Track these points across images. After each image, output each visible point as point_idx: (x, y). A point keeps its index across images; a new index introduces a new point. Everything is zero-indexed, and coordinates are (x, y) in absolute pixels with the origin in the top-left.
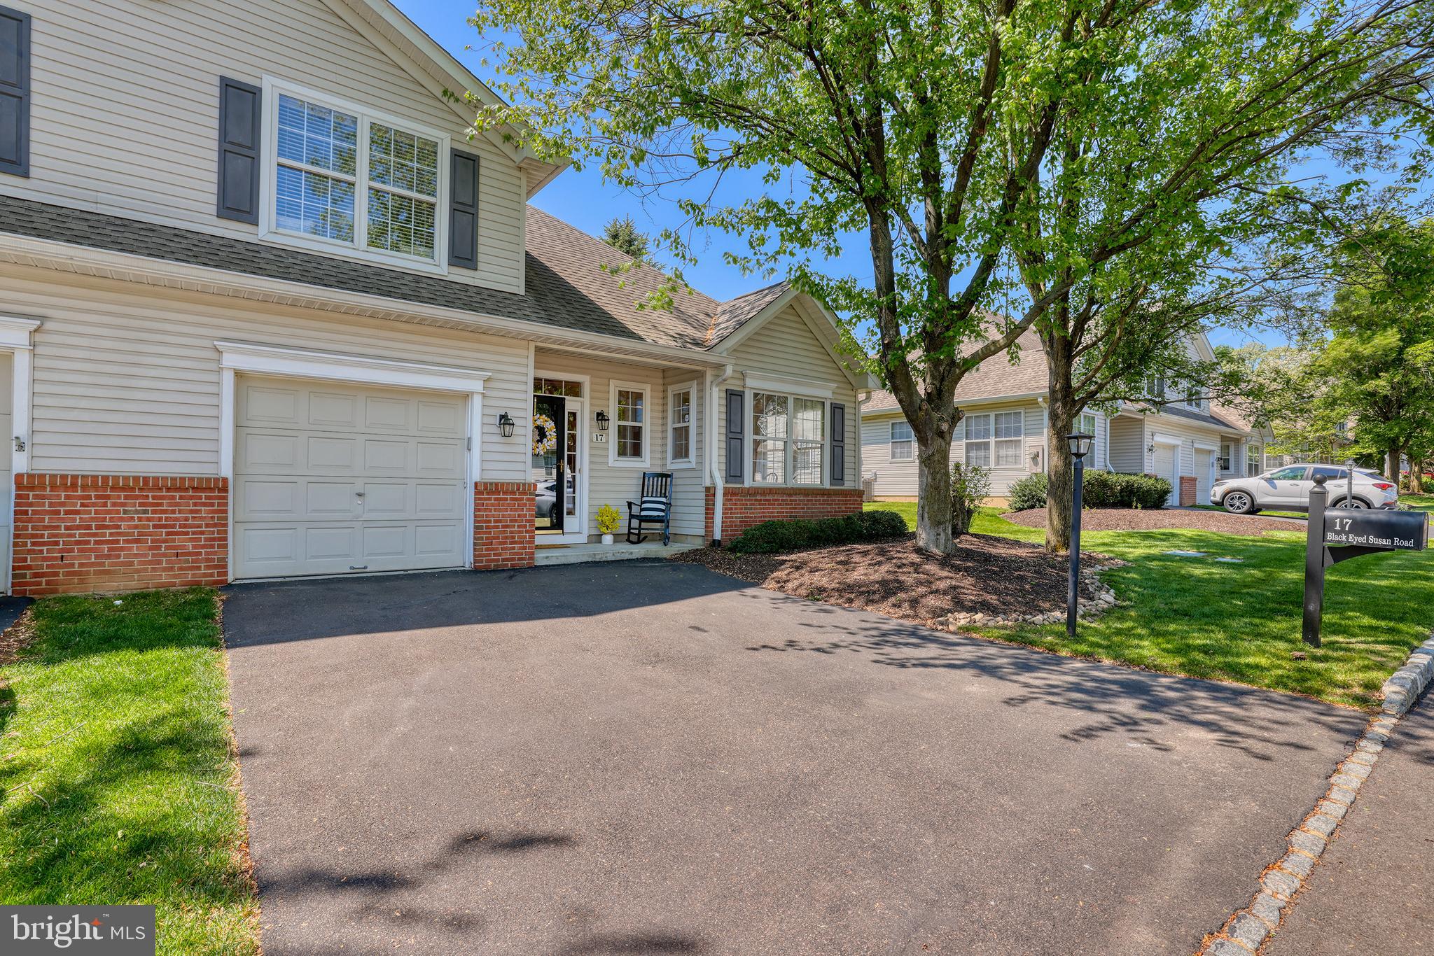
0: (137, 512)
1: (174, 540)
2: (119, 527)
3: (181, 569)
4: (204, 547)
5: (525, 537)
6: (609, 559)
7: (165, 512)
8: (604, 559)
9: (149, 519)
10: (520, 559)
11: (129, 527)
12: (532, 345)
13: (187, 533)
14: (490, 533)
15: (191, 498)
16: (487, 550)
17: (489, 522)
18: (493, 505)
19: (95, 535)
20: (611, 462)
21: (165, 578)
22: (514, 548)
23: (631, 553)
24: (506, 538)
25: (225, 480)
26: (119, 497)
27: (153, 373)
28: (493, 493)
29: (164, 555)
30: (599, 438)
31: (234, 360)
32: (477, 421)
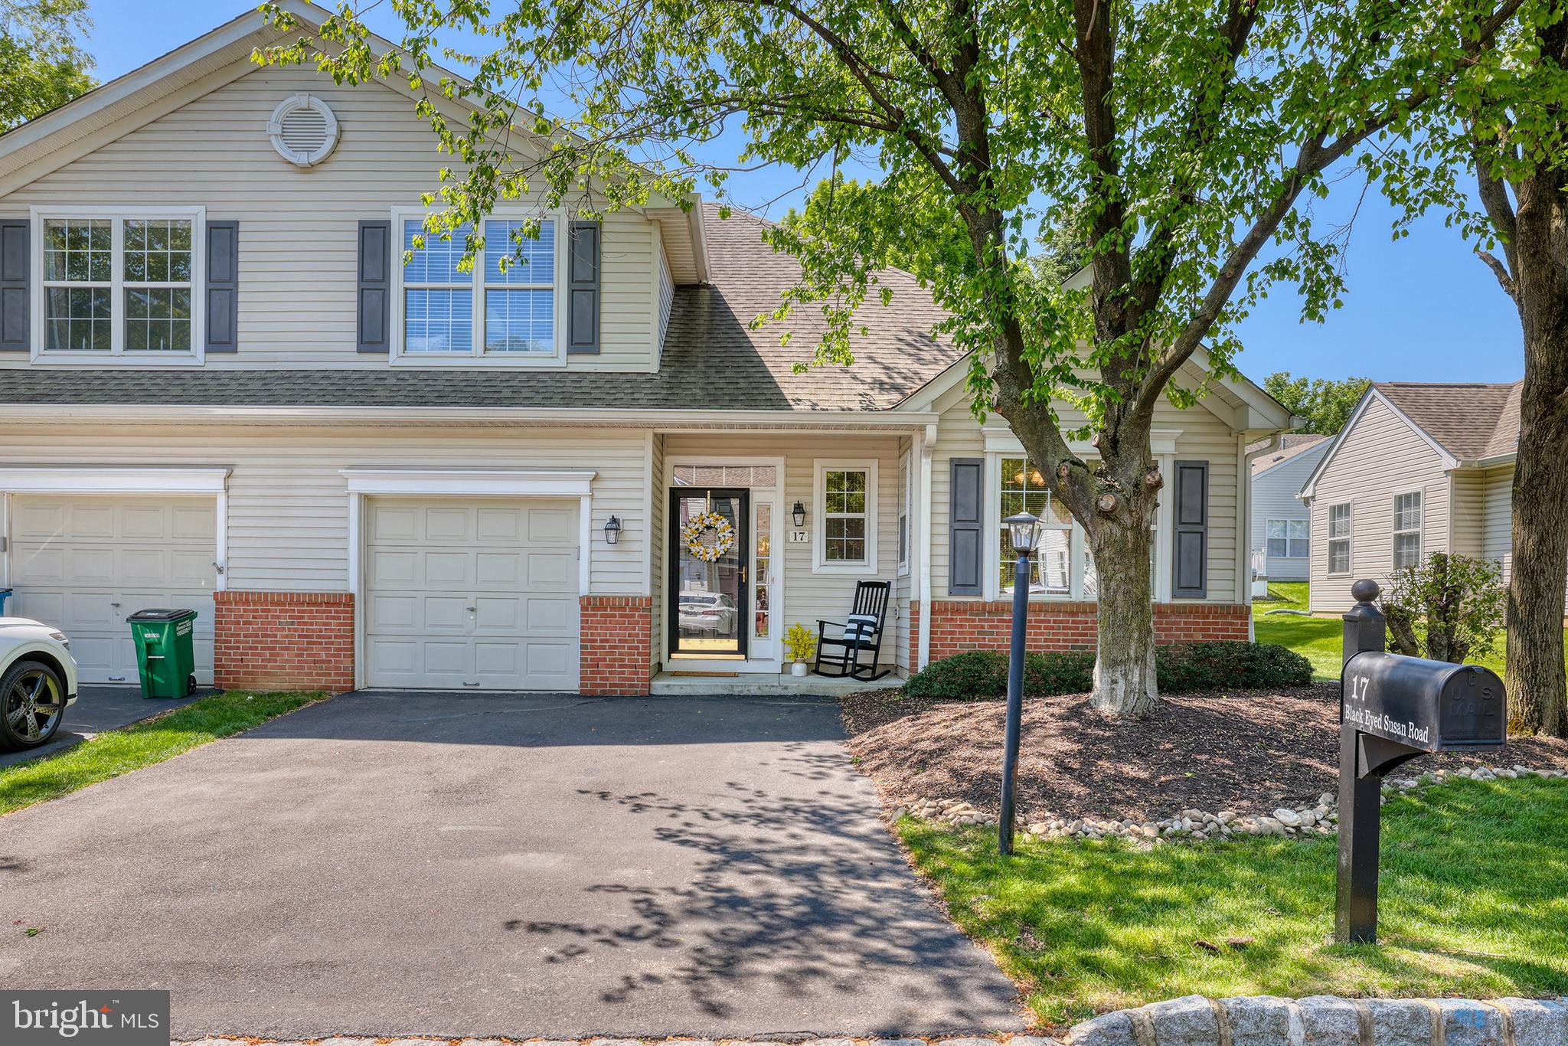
0: (287, 623)
1: (312, 649)
2: (275, 636)
3: (317, 674)
4: (333, 656)
5: (637, 661)
6: (753, 693)
7: (305, 624)
8: (746, 693)
9: (295, 630)
10: (631, 686)
11: (282, 636)
12: (650, 433)
13: (321, 643)
14: (595, 654)
15: (324, 612)
16: (592, 672)
17: (595, 641)
18: (598, 622)
19: (261, 642)
20: (815, 567)
21: (306, 681)
22: (623, 673)
23: (786, 688)
24: (614, 660)
25: (352, 596)
26: (276, 611)
27: (300, 502)
28: (599, 609)
29: (306, 662)
30: (799, 537)
31: (360, 484)
32: (585, 527)
